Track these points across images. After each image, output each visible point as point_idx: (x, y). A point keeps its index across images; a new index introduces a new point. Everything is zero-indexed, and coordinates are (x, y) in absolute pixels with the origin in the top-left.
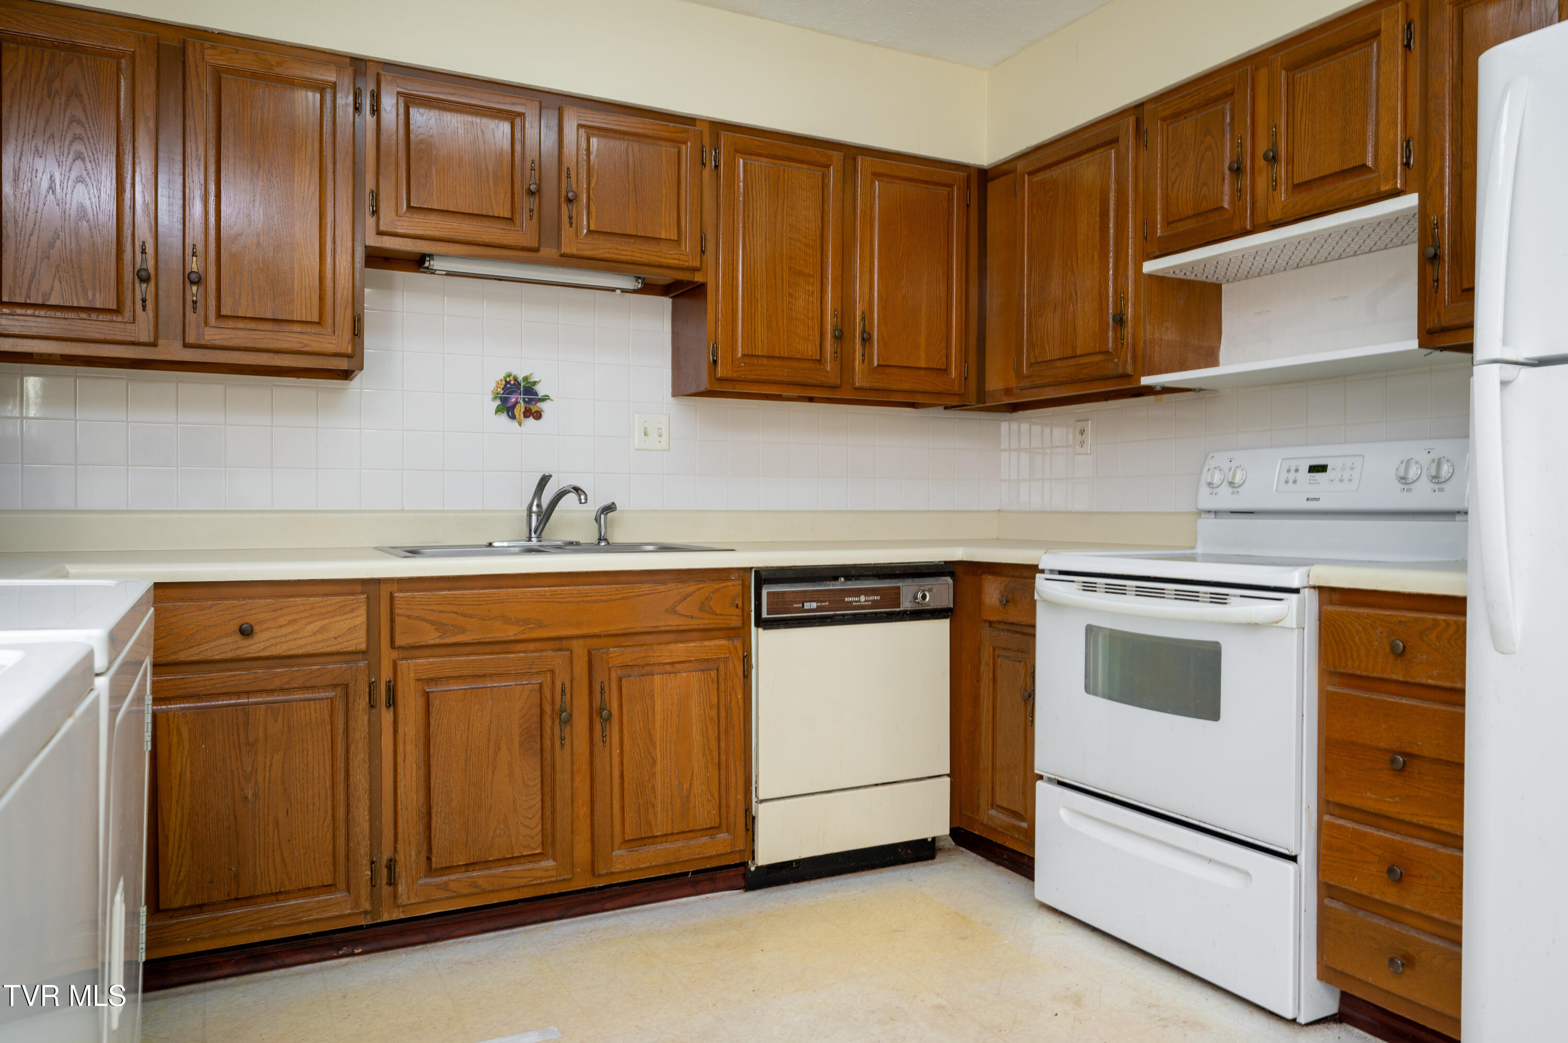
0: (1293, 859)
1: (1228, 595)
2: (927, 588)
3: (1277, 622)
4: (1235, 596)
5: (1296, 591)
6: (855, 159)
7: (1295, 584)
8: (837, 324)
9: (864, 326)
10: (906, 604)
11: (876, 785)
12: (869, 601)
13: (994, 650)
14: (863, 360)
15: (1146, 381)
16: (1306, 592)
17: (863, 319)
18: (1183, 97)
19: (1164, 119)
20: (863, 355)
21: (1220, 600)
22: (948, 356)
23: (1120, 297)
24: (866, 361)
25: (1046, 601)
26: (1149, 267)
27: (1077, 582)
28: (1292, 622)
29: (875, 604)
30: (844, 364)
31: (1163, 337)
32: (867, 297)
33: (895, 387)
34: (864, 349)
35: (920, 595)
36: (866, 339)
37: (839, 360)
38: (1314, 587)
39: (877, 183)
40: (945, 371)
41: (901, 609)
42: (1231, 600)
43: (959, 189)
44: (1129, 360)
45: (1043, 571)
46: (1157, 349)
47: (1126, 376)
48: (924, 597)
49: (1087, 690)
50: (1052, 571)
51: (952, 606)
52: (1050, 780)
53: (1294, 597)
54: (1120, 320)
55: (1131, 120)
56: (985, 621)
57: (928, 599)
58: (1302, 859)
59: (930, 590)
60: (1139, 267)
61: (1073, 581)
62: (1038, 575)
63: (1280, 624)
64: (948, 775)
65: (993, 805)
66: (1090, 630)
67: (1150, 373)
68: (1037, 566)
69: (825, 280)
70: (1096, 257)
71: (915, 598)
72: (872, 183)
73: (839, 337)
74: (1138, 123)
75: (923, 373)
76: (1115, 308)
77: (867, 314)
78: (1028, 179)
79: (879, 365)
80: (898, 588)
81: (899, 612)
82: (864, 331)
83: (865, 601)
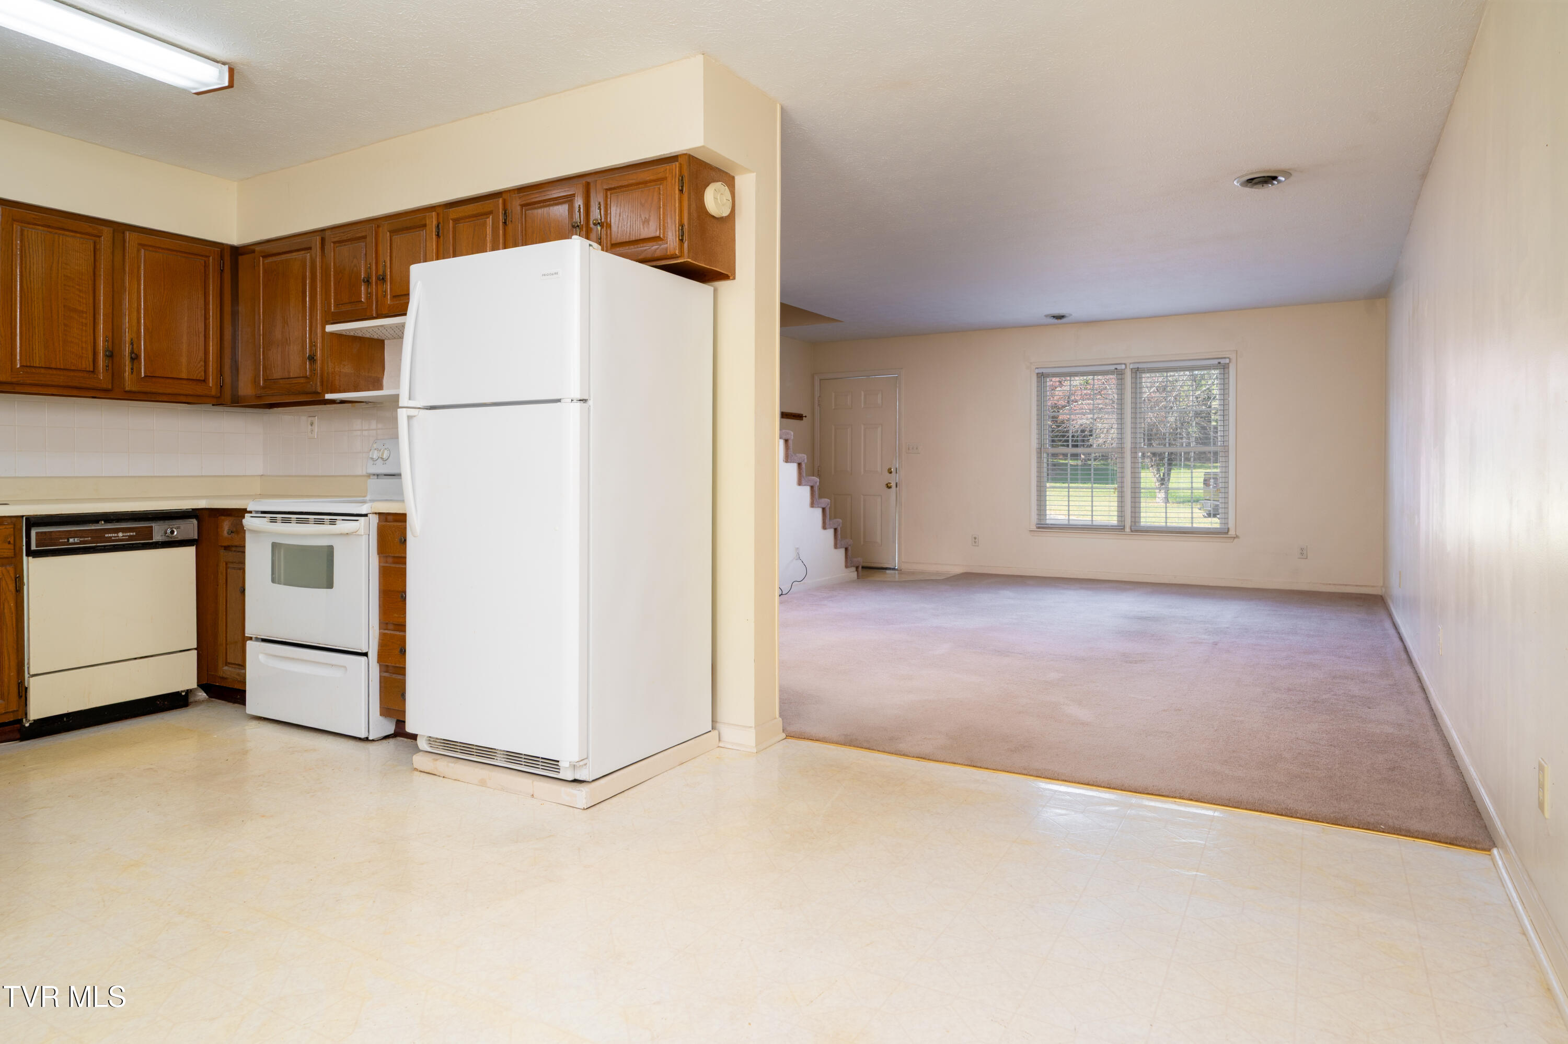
0: (366, 654)
1: (336, 520)
2: (175, 526)
3: (355, 532)
4: (339, 520)
5: (366, 515)
6: (124, 233)
7: (364, 512)
8: (108, 347)
9: (133, 348)
10: (157, 537)
11: (136, 659)
12: (126, 536)
13: (226, 564)
14: (132, 373)
15: (328, 396)
16: (370, 516)
17: (132, 344)
18: (343, 233)
19: (334, 243)
20: (132, 369)
21: (333, 522)
22: (206, 371)
23: (313, 345)
24: (135, 373)
25: (249, 530)
26: (330, 328)
27: (268, 517)
28: (362, 532)
29: (131, 538)
30: (115, 372)
31: (342, 371)
32: (135, 329)
33: (161, 391)
34: (133, 364)
35: (169, 531)
36: (135, 358)
37: (110, 371)
38: (376, 513)
39: (143, 251)
40: (205, 381)
41: (154, 541)
42: (338, 522)
43: (214, 259)
44: (319, 384)
45: (250, 512)
46: (337, 377)
47: (317, 393)
48: (172, 532)
49: (273, 581)
50: (257, 512)
51: (197, 538)
52: (257, 639)
53: (363, 518)
54: (312, 359)
55: (318, 239)
56: (222, 546)
57: (175, 533)
58: (370, 655)
59: (178, 528)
60: (323, 328)
61: (265, 517)
62: (246, 515)
63: (357, 533)
64: (195, 649)
65: (227, 664)
66: (275, 546)
67: (332, 392)
68: (246, 509)
69: (97, 316)
70: (300, 318)
71: (166, 533)
72: (138, 251)
73: (110, 355)
74: (323, 240)
75: (185, 382)
76: (310, 351)
77: (135, 340)
78: (263, 261)
79: (145, 376)
80: (152, 527)
81: (152, 543)
82: (132, 352)
83: (123, 536)
